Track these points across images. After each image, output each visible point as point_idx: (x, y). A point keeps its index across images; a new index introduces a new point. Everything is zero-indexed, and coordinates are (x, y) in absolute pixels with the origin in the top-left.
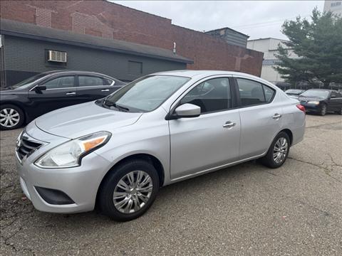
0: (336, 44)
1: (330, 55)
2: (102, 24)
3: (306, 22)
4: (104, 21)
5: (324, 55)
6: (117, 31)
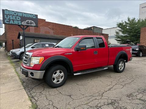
0: (136, 29)
1: (135, 33)
3: (125, 22)
5: (132, 34)
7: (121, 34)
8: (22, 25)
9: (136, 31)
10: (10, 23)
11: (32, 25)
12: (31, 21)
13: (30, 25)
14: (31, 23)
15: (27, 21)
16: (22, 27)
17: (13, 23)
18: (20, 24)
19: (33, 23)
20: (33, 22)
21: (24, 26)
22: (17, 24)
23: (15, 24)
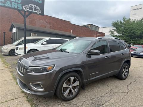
0: (132, 30)
1: (130, 34)
2: (46, 23)
3: (121, 22)
4: (47, 22)
5: (127, 34)
6: (51, 26)
7: (116, 33)
8: (23, 10)
9: (132, 32)
10: (6, 5)
11: (37, 11)
12: (35, 6)
13: (33, 11)
14: (35, 9)
15: (29, 5)
16: (23, 13)
17: (10, 6)
18: (20, 8)
19: (38, 9)
20: (37, 7)
21: (25, 11)
22: (16, 7)
23: (13, 7)
